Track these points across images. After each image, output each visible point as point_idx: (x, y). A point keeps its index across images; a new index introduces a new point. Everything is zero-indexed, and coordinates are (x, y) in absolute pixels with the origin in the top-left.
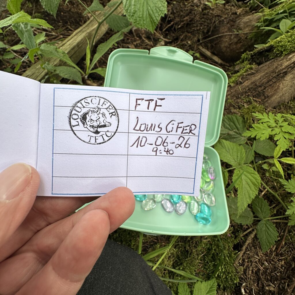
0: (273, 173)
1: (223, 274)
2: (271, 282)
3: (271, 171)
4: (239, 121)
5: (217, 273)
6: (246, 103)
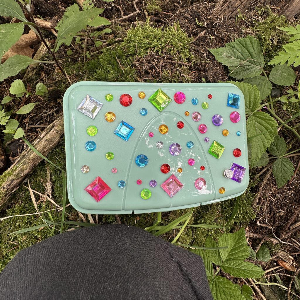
0: (289, 105)
1: (241, 215)
2: (281, 209)
3: (288, 103)
4: (254, 44)
5: (235, 215)
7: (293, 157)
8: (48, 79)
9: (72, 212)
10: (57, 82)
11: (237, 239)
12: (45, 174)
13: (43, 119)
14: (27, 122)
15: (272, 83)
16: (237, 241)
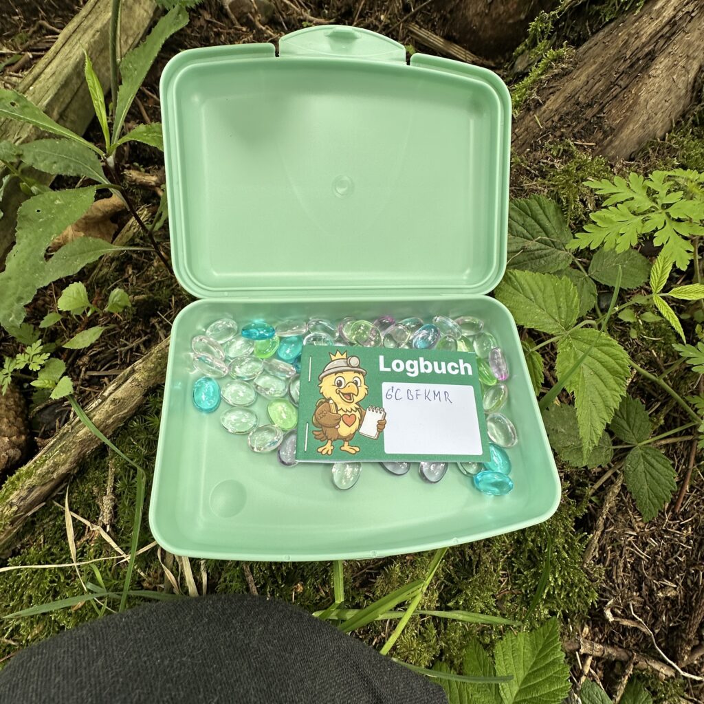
0: (646, 328)
1: (561, 590)
2: (668, 579)
3: (641, 323)
4: (547, 210)
5: (546, 591)
6: (557, 157)
7: (674, 444)
8: (137, 278)
9: (150, 567)
10: (154, 284)
11: (540, 647)
12: (105, 477)
13: (117, 357)
14: (84, 365)
15: (596, 282)
16: (541, 652)
